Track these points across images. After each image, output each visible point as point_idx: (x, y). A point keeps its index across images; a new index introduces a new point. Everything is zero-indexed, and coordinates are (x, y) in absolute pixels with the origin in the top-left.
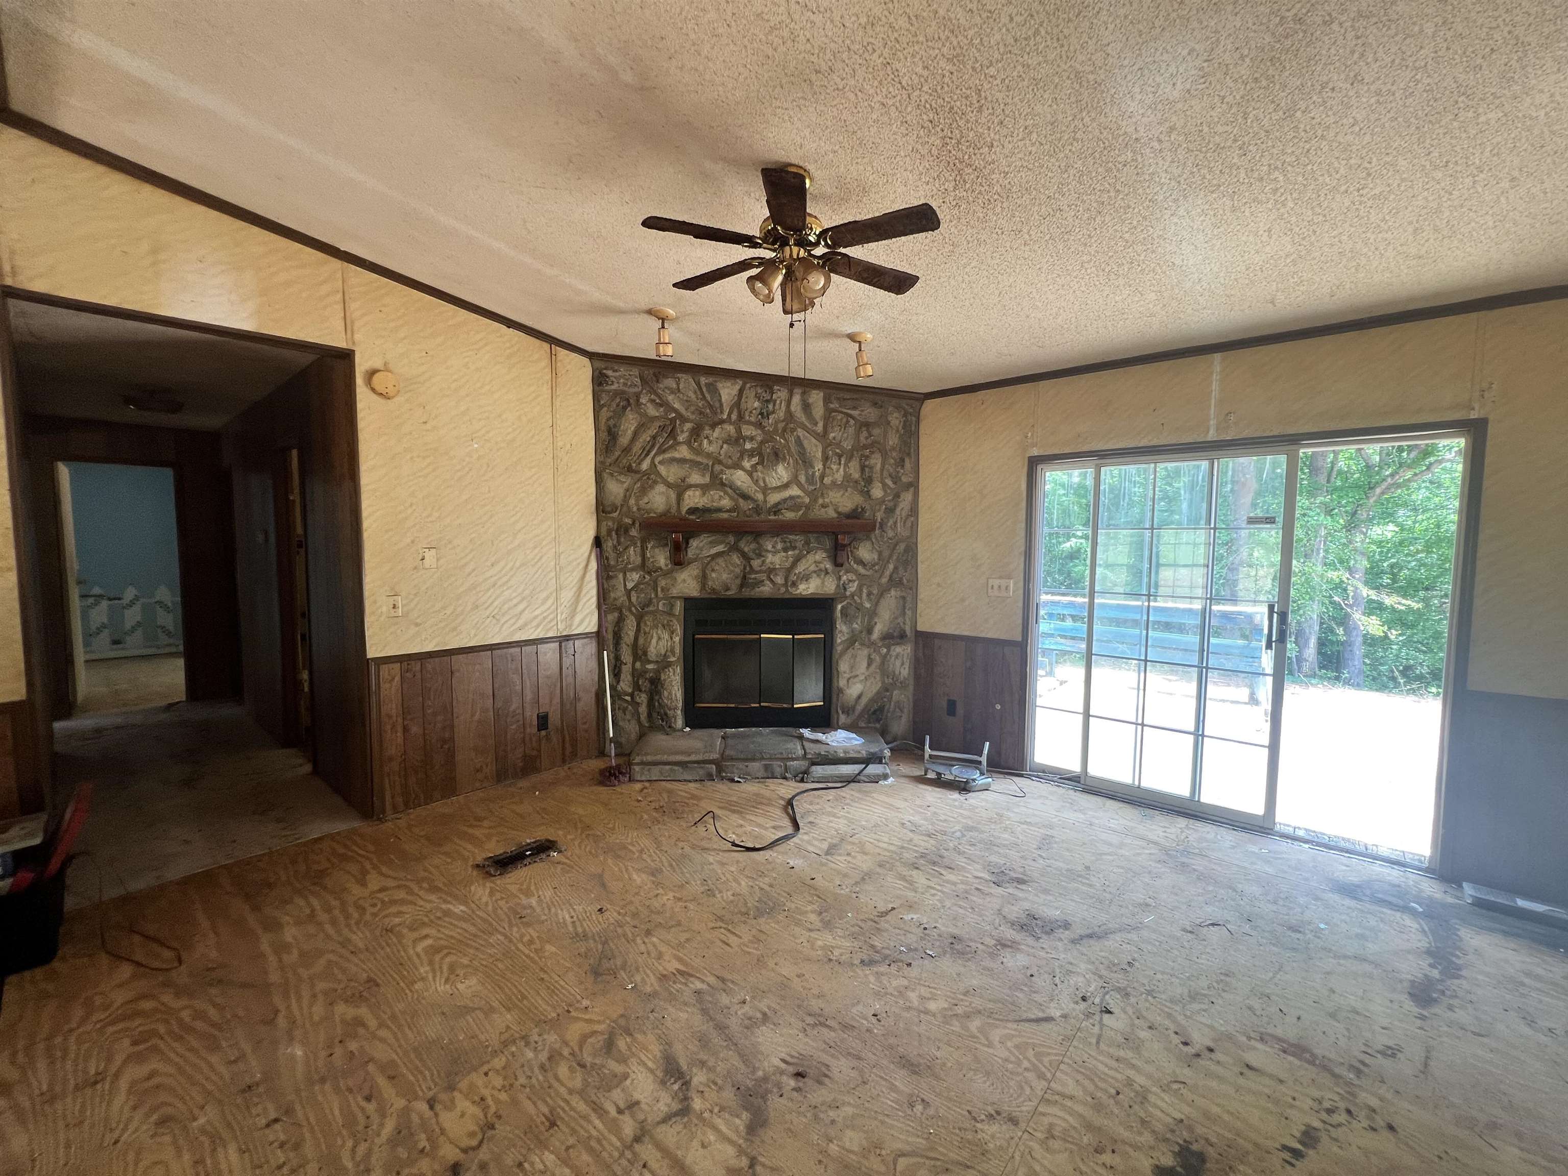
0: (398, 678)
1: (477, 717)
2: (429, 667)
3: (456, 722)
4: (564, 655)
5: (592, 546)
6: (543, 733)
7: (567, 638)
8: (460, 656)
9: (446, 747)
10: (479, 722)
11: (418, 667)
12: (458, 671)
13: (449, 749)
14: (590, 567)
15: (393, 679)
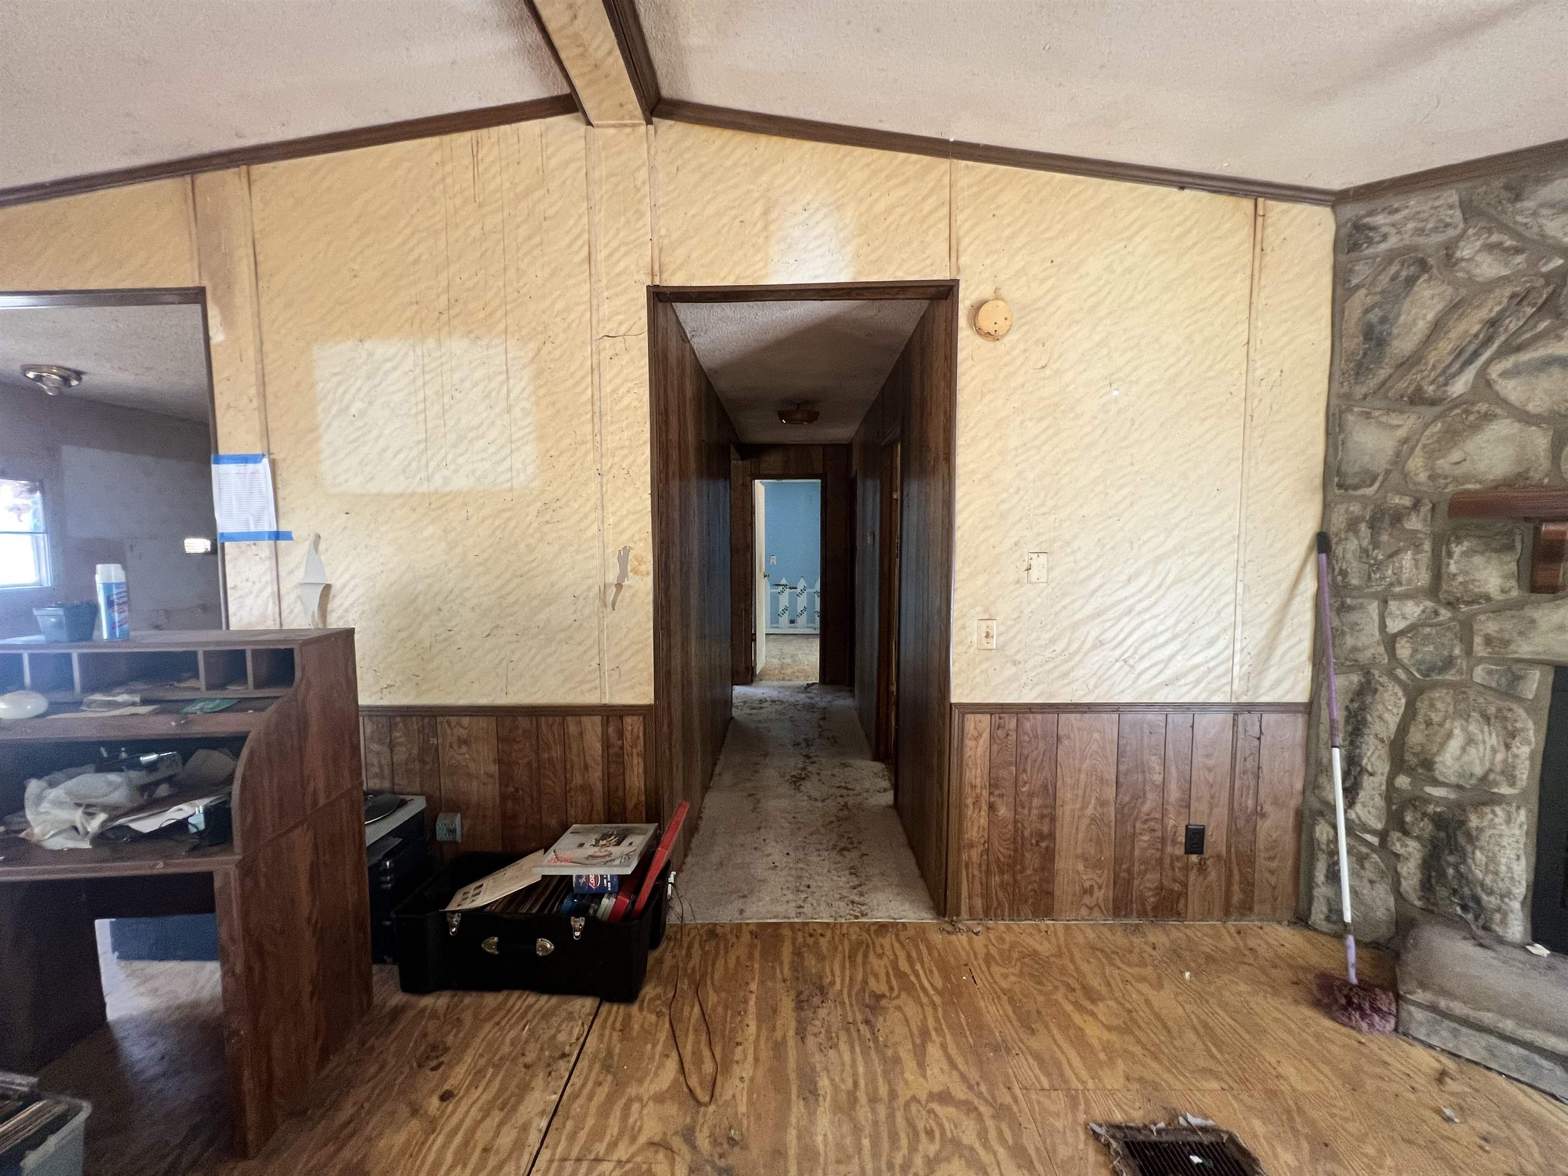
0: (986, 735)
1: (1089, 811)
2: (1028, 725)
3: (1059, 812)
4: (1241, 736)
5: (1310, 550)
6: (1194, 858)
7: (1250, 707)
8: (1072, 717)
9: (1043, 845)
10: (1093, 819)
11: (1013, 724)
12: (1068, 737)
13: (1047, 848)
14: (1301, 587)
15: (980, 735)
